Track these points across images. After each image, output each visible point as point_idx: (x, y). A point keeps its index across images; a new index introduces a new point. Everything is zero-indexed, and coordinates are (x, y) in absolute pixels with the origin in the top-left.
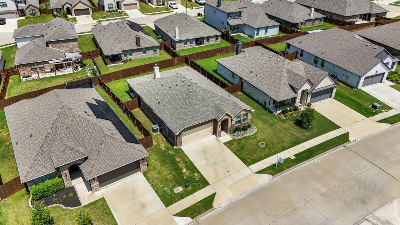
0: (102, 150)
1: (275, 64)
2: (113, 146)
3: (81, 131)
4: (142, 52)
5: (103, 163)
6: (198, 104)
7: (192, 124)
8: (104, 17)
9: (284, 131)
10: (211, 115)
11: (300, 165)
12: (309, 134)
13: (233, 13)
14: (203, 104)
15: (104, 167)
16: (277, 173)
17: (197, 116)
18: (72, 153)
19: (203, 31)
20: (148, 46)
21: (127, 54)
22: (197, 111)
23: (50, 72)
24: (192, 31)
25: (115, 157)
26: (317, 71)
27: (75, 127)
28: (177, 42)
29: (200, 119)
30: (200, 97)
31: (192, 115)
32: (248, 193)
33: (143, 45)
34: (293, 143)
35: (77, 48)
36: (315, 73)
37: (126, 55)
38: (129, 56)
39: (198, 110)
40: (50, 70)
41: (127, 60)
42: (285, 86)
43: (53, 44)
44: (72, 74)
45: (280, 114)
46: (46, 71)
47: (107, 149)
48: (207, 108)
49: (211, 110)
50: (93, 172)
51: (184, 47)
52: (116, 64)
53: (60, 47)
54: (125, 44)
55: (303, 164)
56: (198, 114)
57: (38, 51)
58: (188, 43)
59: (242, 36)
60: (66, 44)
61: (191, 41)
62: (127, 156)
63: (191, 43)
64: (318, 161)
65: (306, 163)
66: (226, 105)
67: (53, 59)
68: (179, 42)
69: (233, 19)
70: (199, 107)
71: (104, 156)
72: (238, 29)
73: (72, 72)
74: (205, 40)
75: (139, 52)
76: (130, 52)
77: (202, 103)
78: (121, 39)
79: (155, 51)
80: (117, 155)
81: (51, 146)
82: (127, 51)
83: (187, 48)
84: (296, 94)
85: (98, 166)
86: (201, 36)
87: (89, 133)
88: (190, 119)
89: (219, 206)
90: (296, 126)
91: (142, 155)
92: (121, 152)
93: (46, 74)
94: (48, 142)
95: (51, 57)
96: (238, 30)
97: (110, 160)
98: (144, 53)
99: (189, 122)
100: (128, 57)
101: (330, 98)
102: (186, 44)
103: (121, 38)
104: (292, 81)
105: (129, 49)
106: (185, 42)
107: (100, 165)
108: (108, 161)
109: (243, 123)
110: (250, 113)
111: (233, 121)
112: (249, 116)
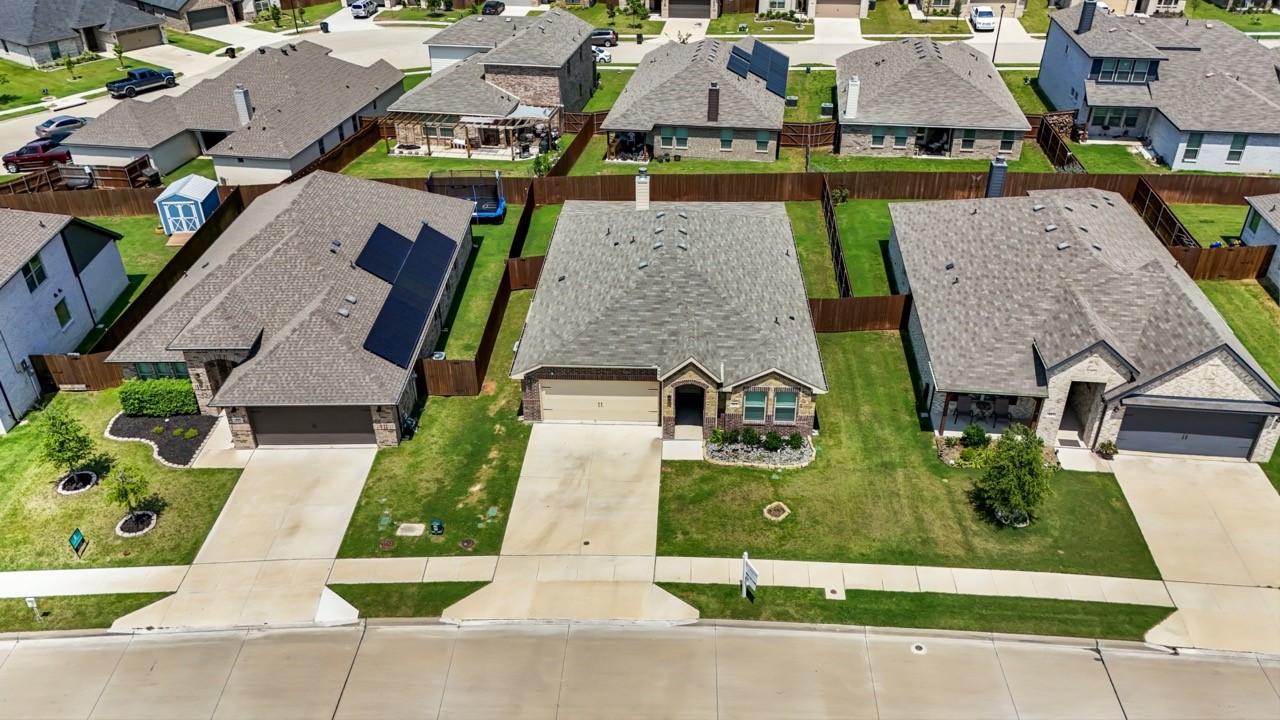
0: (287, 346)
1: (1043, 256)
2: (317, 345)
3: (283, 284)
4: (718, 140)
5: (269, 379)
6: (633, 311)
7: (572, 364)
8: (740, 29)
9: (904, 501)
10: (652, 356)
11: (834, 631)
12: (990, 546)
13: (1118, 61)
14: (649, 313)
15: (268, 389)
16: (724, 617)
17: (605, 345)
18: (220, 329)
19: (958, 108)
20: (740, 125)
21: (671, 139)
22: (615, 329)
23: (464, 147)
24: (918, 100)
25: (308, 375)
26: (1191, 324)
27: (275, 270)
28: (848, 130)
29: (610, 355)
30: (655, 291)
31: (589, 336)
32: (574, 627)
33: (726, 120)
34: (893, 552)
35: (554, 95)
36: (1180, 330)
37: (667, 141)
38: (678, 144)
39: (622, 326)
40: (463, 142)
41: (667, 155)
42: (1010, 343)
43: (497, 74)
44: (507, 162)
45: (949, 443)
46: (456, 141)
47: (300, 346)
48: (655, 329)
49: (664, 341)
50: (235, 392)
51: (869, 151)
52: (629, 161)
53: (511, 86)
54: (676, 105)
55: (851, 631)
56: (611, 339)
57: (454, 85)
58: (889, 140)
59: (1130, 154)
60: (528, 80)
61: (899, 133)
62: (336, 384)
63: (901, 140)
64: (919, 648)
65: (865, 632)
66: (731, 343)
67: (477, 112)
68: (856, 129)
69: (1114, 83)
70: (630, 321)
71: (282, 362)
72: (1134, 125)
73: (510, 159)
74: (955, 141)
75: (708, 140)
76: (682, 134)
77: (648, 311)
78: (673, 90)
79: (762, 144)
80: (314, 371)
81: (207, 298)
82: (674, 128)
83: (880, 156)
84: (1039, 384)
85: (255, 382)
86: (943, 122)
87: (297, 296)
88: (576, 347)
89: (457, 621)
90: (971, 503)
91: (375, 397)
92: (329, 368)
93: (454, 150)
94: (206, 287)
95: (476, 106)
96: (1131, 130)
97: (289, 378)
98: (726, 143)
99: (568, 352)
100: (674, 148)
101: (1245, 460)
102: (878, 139)
103: (674, 86)
104: (1051, 335)
105: (680, 124)
106: (878, 133)
107: (261, 382)
108: (283, 379)
109: (779, 422)
110: (810, 398)
111: (734, 401)
112: (805, 406)
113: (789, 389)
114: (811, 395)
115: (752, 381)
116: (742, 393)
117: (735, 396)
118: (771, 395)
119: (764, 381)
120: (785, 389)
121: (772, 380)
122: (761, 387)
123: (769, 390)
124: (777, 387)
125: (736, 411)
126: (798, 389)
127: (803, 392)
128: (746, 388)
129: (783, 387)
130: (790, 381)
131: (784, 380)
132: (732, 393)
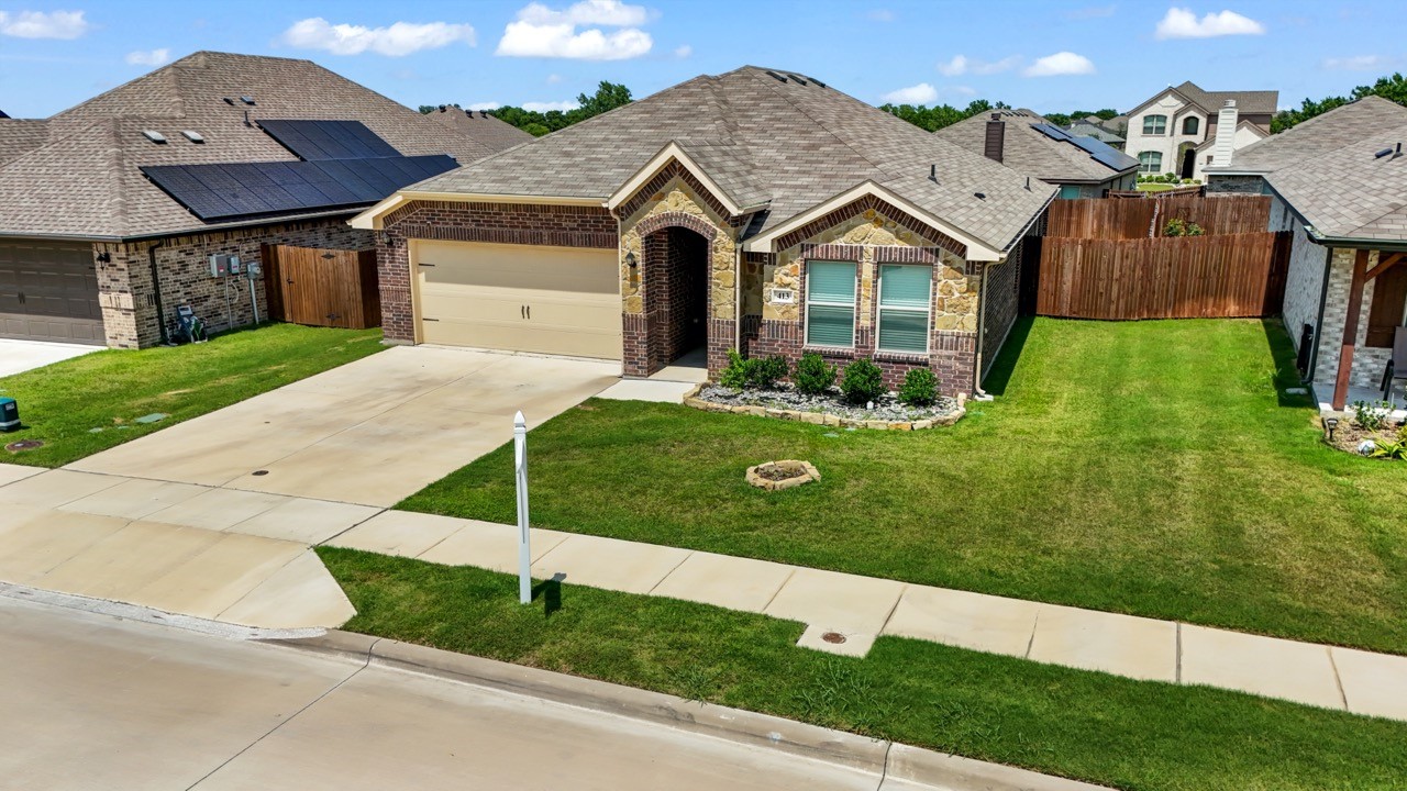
65: (884, 762)
91: (96, 228)
109: (887, 352)
110: (965, 280)
111: (780, 286)
112: (951, 306)
113: (911, 253)
114: (967, 273)
115: (819, 224)
116: (798, 263)
117: (783, 271)
118: (868, 270)
119: (849, 229)
120: (901, 253)
121: (868, 227)
122: (842, 247)
123: (861, 255)
124: (881, 248)
125: (787, 315)
126: (932, 253)
127: (945, 262)
128: (807, 250)
129: (896, 245)
130: (912, 229)
131: (899, 226)
132: (775, 264)
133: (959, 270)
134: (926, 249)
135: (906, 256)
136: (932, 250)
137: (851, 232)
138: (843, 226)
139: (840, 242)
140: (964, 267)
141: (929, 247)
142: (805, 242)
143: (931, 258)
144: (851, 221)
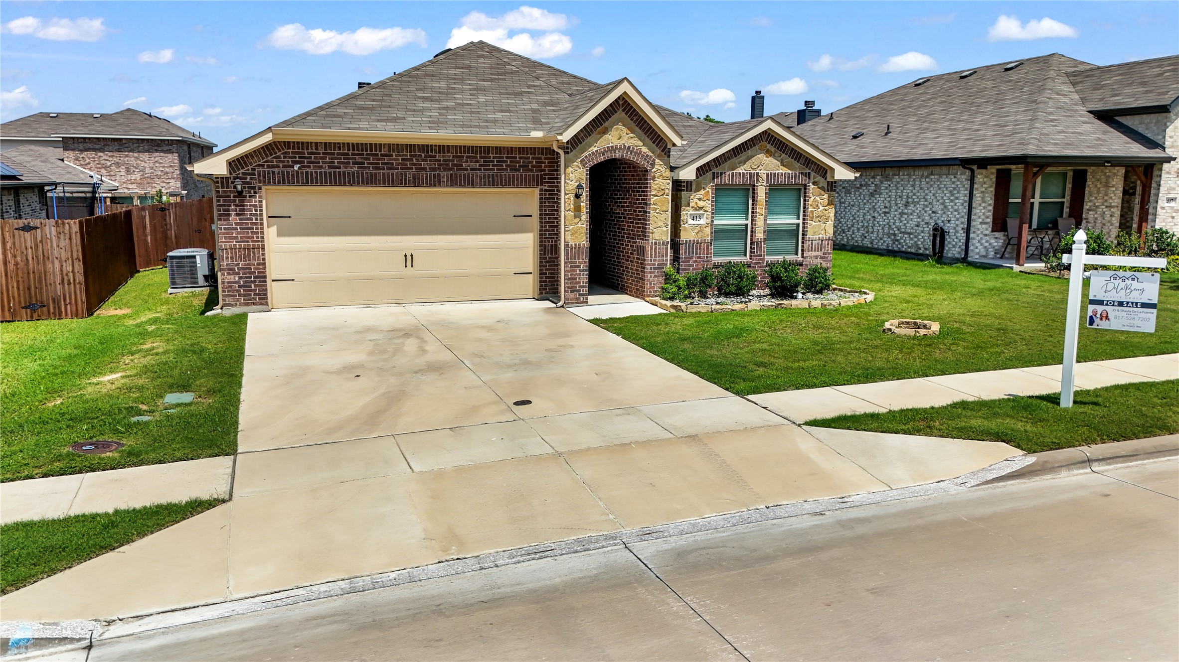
7: (348, 130)
10: (522, 125)
17: (414, 111)
22: (427, 95)
29: (432, 122)
31: (374, 100)
35: (173, 178)
39: (440, 93)
43: (83, 152)
48: (509, 98)
49: (535, 111)
53: (105, 168)
56: (424, 105)
60: (131, 158)
88: (350, 111)
99: (333, 116)
109: (774, 258)
110: (826, 196)
111: (696, 210)
112: (817, 217)
113: (792, 177)
114: (828, 191)
115: (726, 155)
116: (709, 189)
117: (698, 196)
118: (761, 193)
119: (749, 158)
120: (785, 177)
121: (762, 157)
122: (743, 173)
123: (758, 180)
124: (771, 173)
125: (700, 234)
126: (806, 176)
127: (814, 183)
128: (717, 177)
129: (781, 171)
130: (792, 158)
131: (783, 155)
132: (691, 191)
133: (822, 188)
134: (802, 173)
135: (789, 180)
136: (806, 173)
137: (750, 161)
138: (743, 156)
139: (741, 170)
140: (826, 186)
141: (804, 172)
142: (715, 170)
143: (805, 180)
144: (750, 152)
